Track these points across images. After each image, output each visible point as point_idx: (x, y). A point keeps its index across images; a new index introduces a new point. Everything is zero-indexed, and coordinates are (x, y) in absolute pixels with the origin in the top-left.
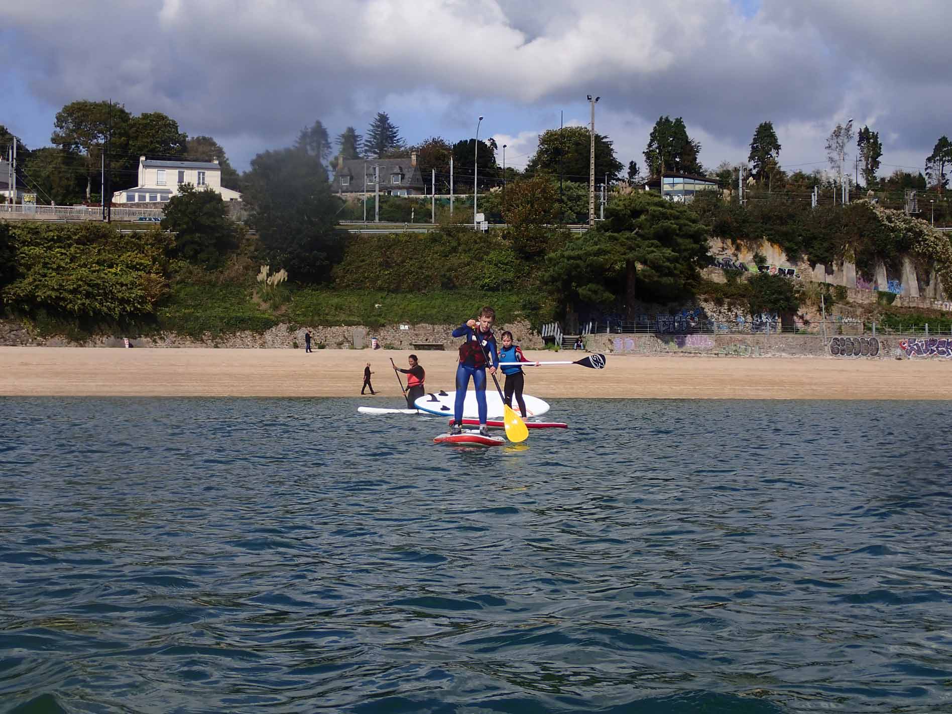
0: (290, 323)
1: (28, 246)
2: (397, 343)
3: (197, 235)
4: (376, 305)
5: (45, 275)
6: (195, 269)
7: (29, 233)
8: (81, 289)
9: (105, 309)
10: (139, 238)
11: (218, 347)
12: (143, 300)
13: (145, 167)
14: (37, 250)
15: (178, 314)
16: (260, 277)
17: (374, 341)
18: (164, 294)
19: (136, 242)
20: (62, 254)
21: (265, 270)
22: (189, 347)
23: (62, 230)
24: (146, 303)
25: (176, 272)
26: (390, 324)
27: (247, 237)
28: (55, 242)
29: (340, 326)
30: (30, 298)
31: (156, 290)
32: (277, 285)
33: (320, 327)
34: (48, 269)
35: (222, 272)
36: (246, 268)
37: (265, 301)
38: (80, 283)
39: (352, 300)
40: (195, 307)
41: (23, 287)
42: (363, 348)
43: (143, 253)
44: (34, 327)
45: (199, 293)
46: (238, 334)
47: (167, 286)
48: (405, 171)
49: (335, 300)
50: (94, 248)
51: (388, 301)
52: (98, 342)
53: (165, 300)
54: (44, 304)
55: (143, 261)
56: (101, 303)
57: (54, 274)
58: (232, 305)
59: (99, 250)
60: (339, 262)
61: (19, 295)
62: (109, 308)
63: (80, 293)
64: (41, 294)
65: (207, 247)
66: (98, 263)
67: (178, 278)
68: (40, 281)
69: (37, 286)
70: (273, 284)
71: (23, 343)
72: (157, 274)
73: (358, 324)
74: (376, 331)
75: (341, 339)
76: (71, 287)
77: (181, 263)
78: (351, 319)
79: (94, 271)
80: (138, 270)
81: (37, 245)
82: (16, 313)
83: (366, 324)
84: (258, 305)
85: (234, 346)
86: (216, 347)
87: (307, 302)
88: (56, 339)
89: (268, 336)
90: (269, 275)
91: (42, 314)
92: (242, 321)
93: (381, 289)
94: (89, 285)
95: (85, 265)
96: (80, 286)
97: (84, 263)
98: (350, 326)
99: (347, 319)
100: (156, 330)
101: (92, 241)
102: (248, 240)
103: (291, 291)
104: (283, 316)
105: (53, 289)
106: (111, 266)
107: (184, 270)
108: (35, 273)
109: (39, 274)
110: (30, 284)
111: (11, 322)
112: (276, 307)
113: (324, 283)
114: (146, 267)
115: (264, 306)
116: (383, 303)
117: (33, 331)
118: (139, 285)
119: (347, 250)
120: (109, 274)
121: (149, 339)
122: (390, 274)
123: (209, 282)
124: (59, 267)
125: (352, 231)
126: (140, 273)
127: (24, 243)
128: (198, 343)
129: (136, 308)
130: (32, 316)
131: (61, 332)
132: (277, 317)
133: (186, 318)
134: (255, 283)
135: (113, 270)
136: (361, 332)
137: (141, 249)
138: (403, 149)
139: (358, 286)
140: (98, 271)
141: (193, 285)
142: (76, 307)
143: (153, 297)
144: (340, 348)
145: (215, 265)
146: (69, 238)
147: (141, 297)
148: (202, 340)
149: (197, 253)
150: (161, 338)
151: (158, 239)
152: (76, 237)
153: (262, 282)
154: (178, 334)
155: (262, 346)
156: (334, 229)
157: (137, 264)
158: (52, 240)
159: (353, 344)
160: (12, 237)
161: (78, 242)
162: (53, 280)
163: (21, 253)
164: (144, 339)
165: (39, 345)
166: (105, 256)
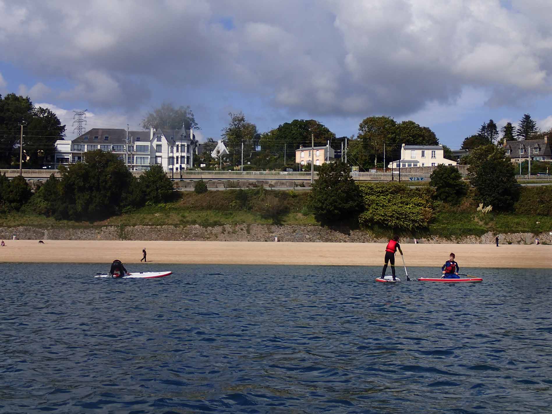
0: (494, 231)
1: (368, 195)
2: (548, 241)
3: (447, 188)
4: (537, 223)
5: (377, 209)
6: (446, 205)
7: (368, 189)
8: (394, 215)
9: (405, 225)
10: (419, 191)
11: (459, 243)
12: (423, 221)
13: (405, 149)
14: (373, 197)
15: (439, 227)
16: (478, 209)
17: (536, 241)
18: (432, 217)
19: (418, 193)
20: (384, 199)
21: (481, 205)
22: (445, 243)
23: (383, 187)
24: (424, 222)
25: (437, 206)
26: (544, 232)
27: (470, 189)
28: (381, 193)
29: (519, 233)
30: (371, 220)
31: (429, 216)
32: (487, 213)
33: (509, 233)
34: (378, 206)
35: (459, 206)
36: (471, 204)
37: (481, 221)
38: (393, 212)
39: (524, 220)
40: (447, 224)
41: (367, 215)
42: (531, 244)
43: (421, 197)
44: (373, 233)
45: (448, 216)
46: (468, 237)
47: (434, 213)
48: (541, 146)
49: (516, 220)
50: (399, 196)
51: (543, 220)
52: (402, 240)
53: (433, 220)
54: (378, 223)
55: (422, 202)
56: (403, 222)
57: (381, 208)
58: (465, 223)
59: (401, 197)
60: (517, 201)
61: (366, 219)
62: (407, 224)
63: (394, 217)
64: (376, 218)
65: (452, 194)
66: (401, 203)
67: (438, 210)
68: (375, 212)
69: (374, 214)
70: (485, 212)
71: (368, 241)
72: (429, 208)
73: (528, 232)
74: (537, 235)
75: (519, 239)
76: (390, 215)
77: (439, 203)
78: (525, 229)
79: (399, 207)
80: (420, 206)
81: (372, 195)
82: (365, 227)
83: (532, 232)
84: (478, 222)
85: (466, 243)
86: (458, 243)
87: (502, 221)
88: (383, 239)
89: (483, 238)
90: (483, 208)
91: (376, 227)
92: (470, 230)
93: (539, 214)
94: (398, 214)
95: (395, 204)
96: (394, 214)
97: (395, 203)
98: (524, 233)
99: (522, 229)
100: (428, 235)
101: (397, 192)
102: (471, 190)
103: (494, 215)
104: (490, 228)
105: (382, 216)
106: (407, 205)
107: (441, 206)
108: (373, 208)
109: (374, 208)
110: (371, 213)
111: (362, 231)
112: (486, 224)
113: (510, 212)
114: (423, 204)
115: (481, 223)
116: (540, 221)
117: (372, 235)
118: (421, 213)
119: (521, 195)
120: (407, 209)
121: (426, 239)
122: (543, 207)
123: (453, 211)
124: (383, 205)
125: (523, 185)
126: (421, 207)
127: (366, 194)
128: (449, 241)
129: (420, 225)
130: (371, 228)
131: (385, 236)
132: (487, 228)
133: (443, 229)
134: (476, 212)
135: (408, 206)
136: (530, 236)
137: (420, 196)
138: (538, 133)
139: (527, 213)
140: (402, 207)
141: (445, 213)
142: (393, 224)
143: (427, 219)
144: (519, 244)
145: (456, 203)
146: (387, 191)
147: (422, 219)
148: (451, 240)
149: (447, 197)
150: (431, 239)
151: (428, 191)
152: (390, 191)
153: (480, 211)
154: (440, 237)
155: (480, 243)
156: (514, 185)
157: (419, 203)
158: (379, 192)
159: (525, 242)
160: (361, 191)
161: (391, 193)
162: (381, 211)
163: (366, 199)
164: (423, 239)
165: (375, 242)
166: (404, 200)
